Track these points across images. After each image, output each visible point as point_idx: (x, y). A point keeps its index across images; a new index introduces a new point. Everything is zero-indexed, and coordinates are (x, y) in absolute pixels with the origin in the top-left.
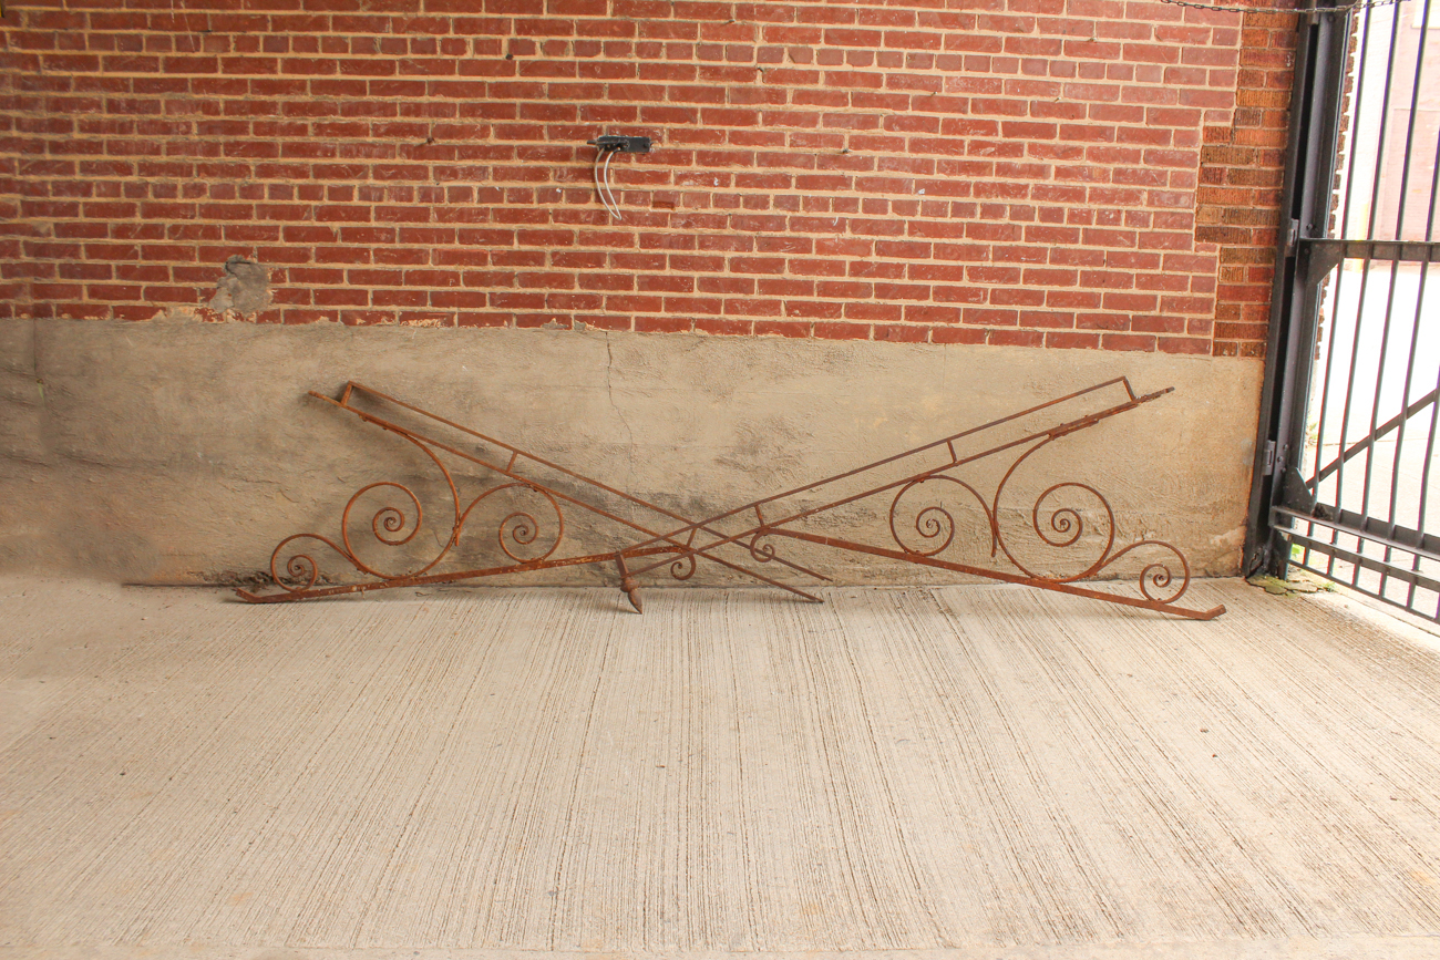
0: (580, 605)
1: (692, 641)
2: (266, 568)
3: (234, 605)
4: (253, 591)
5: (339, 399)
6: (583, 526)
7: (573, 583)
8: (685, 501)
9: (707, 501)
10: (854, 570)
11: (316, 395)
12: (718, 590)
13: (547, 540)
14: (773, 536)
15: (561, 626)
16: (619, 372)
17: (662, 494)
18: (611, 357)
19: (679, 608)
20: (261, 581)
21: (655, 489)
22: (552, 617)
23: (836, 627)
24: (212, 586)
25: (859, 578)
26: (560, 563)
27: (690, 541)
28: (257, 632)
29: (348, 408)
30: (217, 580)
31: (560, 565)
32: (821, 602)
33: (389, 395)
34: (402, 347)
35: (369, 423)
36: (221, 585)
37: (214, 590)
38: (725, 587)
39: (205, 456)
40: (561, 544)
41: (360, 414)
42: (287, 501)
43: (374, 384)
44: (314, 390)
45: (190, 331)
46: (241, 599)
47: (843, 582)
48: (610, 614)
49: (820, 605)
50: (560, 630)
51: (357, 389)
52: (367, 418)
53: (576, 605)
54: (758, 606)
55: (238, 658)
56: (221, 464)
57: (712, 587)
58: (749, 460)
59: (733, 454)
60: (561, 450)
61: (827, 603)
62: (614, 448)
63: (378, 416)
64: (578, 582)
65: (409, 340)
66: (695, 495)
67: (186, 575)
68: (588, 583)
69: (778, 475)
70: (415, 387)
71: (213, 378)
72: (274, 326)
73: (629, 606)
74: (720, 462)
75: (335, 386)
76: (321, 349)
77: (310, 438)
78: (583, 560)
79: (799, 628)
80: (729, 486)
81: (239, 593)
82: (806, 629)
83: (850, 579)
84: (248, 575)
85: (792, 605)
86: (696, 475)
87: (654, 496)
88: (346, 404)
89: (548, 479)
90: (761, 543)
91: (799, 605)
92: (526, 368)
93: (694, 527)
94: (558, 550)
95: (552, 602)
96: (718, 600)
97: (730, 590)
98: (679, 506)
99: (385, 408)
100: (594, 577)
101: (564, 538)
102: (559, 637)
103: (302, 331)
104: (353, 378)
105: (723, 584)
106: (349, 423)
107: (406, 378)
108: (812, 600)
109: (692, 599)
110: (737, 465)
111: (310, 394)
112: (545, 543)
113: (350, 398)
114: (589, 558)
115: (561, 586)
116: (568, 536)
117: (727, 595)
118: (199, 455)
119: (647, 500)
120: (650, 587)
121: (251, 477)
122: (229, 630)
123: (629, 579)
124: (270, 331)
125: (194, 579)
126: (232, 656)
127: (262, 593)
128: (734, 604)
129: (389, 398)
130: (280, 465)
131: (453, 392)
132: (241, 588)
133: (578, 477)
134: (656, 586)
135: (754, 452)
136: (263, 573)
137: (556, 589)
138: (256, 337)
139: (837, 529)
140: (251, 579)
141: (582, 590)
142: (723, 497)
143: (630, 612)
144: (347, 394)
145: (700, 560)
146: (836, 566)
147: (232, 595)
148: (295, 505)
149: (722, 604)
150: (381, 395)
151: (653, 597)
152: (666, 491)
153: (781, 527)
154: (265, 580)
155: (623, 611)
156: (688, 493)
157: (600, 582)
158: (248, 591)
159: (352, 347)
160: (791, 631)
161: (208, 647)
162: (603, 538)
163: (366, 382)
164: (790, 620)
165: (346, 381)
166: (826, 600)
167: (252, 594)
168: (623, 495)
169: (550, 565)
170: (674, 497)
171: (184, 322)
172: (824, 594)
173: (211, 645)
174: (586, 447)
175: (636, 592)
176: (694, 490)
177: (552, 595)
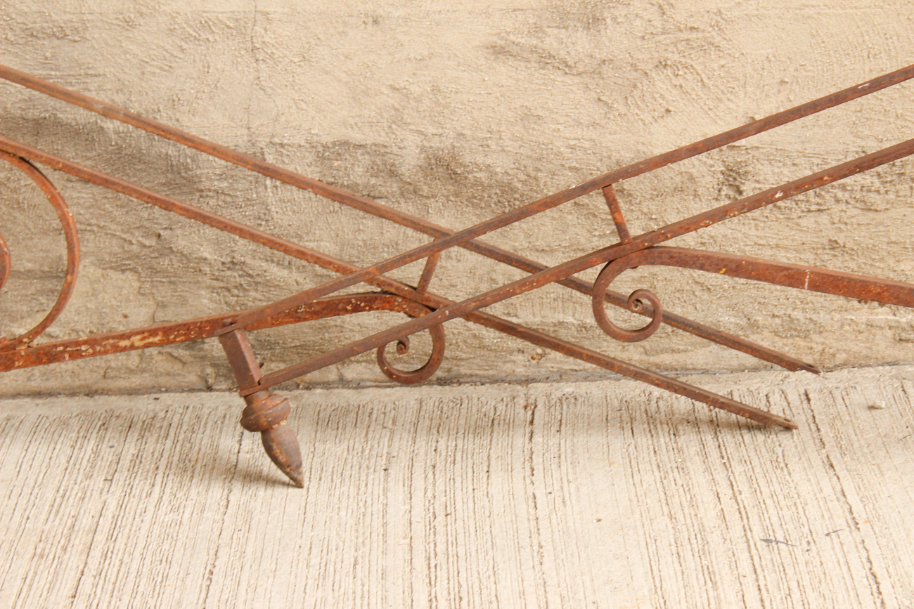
0: (137, 459)
1: (441, 589)
6: (138, 237)
7: (122, 383)
8: (410, 159)
9: (467, 159)
10: (870, 325)
12: (505, 391)
13: (45, 276)
14: (662, 271)
15: (79, 541)
17: (345, 143)
19: (404, 460)
21: (327, 132)
22: (55, 509)
23: (840, 522)
25: (883, 345)
26: (73, 350)
27: (425, 278)
31: (76, 355)
32: (788, 427)
38: (527, 381)
40: (80, 287)
47: (841, 357)
48: (217, 492)
49: (784, 437)
50: (74, 560)
53: (126, 462)
54: (618, 442)
57: (494, 381)
58: (579, 44)
59: (537, 30)
60: (60, 34)
61: (803, 432)
62: (206, 26)
64: (136, 381)
66: (435, 143)
68: (163, 380)
69: (661, 82)
73: (268, 466)
74: (499, 51)
78: (136, 340)
79: (736, 531)
80: (528, 116)
82: (757, 533)
83: (857, 347)
85: (708, 438)
86: (436, 89)
87: (326, 153)
89: (31, 114)
90: (624, 283)
91: (727, 438)
93: (443, 240)
94: (74, 301)
95: (63, 450)
96: (509, 425)
97: (538, 389)
98: (393, 174)
100: (178, 366)
101: (86, 270)
102: (67, 590)
105: (521, 371)
108: (760, 422)
109: (438, 426)
110: (546, 60)
112: (37, 285)
114: (153, 333)
115: (91, 393)
116: (101, 263)
117: (531, 407)
119: (304, 168)
120: (327, 385)
123: (262, 395)
128: (553, 441)
133: (108, 112)
134: (343, 382)
135: (593, 22)
137: (76, 405)
139: (824, 218)
141: (144, 405)
142: (508, 144)
143: (271, 482)
145: (455, 327)
146: (822, 317)
149: (520, 441)
151: (330, 422)
152: (356, 137)
153: (689, 241)
155: (253, 477)
156: (418, 139)
157: (193, 378)
160: (715, 538)
162: (193, 265)
164: (709, 497)
166: (800, 419)
168: (238, 159)
169: (48, 356)
170: (377, 151)
172: (793, 397)
174: (129, 24)
175: (284, 428)
176: (431, 130)
177: (65, 423)
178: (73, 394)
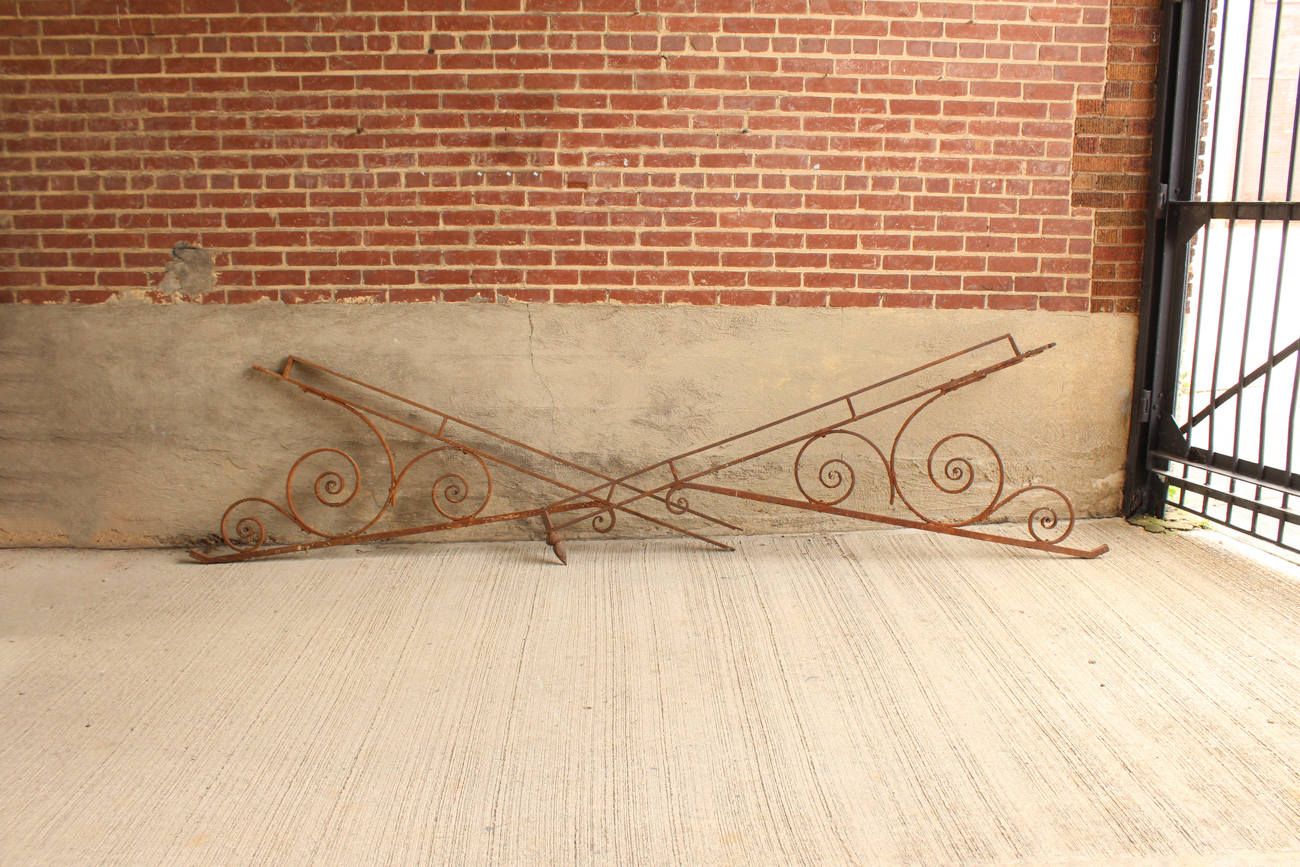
0: (509, 558)
1: (614, 589)
2: (216, 531)
3: (188, 566)
4: (206, 552)
5: (281, 372)
6: (510, 485)
7: (502, 538)
8: (604, 459)
9: (624, 459)
10: (762, 520)
11: (259, 369)
12: (636, 541)
13: (477, 499)
14: (686, 490)
15: (492, 578)
16: (540, 341)
17: (583, 453)
18: (532, 328)
19: (601, 559)
20: (213, 542)
21: (576, 449)
22: (483, 570)
23: (747, 573)
24: (167, 548)
25: (767, 527)
26: (489, 520)
27: (609, 497)
28: (210, 590)
29: (290, 380)
30: (172, 543)
31: (490, 521)
32: (733, 550)
33: (327, 367)
34: (338, 323)
35: (309, 394)
36: (176, 547)
37: (169, 552)
38: (643, 539)
39: (158, 428)
40: (490, 503)
41: (301, 386)
42: (235, 468)
43: (313, 357)
44: (258, 365)
45: (142, 312)
46: (194, 560)
47: (753, 531)
48: (537, 566)
49: (731, 553)
50: (491, 583)
51: (296, 362)
52: (307, 390)
53: (505, 558)
54: (674, 555)
55: (192, 615)
56: (173, 435)
57: (632, 538)
58: (662, 420)
59: (648, 415)
60: (488, 414)
61: (738, 551)
62: (537, 412)
63: (317, 387)
64: (507, 537)
65: (345, 316)
66: (613, 453)
67: (143, 539)
68: (516, 537)
69: (690, 434)
70: (351, 359)
71: (163, 356)
72: (219, 306)
73: (555, 558)
74: (635, 422)
75: (276, 360)
76: (263, 326)
77: (255, 409)
78: (510, 516)
79: (713, 575)
80: (645, 445)
81: (192, 554)
82: (720, 575)
83: (758, 528)
84: (200, 537)
85: (706, 554)
86: (614, 435)
87: (575, 456)
88: (287, 377)
89: (476, 441)
90: (676, 497)
91: (712, 553)
92: (453, 339)
93: (613, 483)
94: (487, 507)
95: (483, 555)
96: (637, 550)
97: (647, 541)
98: (598, 464)
99: (324, 379)
101: (493, 497)
102: (490, 589)
103: (245, 310)
104: (293, 352)
105: (641, 535)
106: (290, 394)
107: (343, 351)
108: (724, 548)
109: (612, 550)
110: (651, 425)
111: (254, 368)
112: (475, 502)
113: (291, 371)
114: (516, 514)
115: (491, 541)
116: (497, 494)
117: (645, 546)
118: (153, 427)
119: (569, 459)
120: (573, 539)
121: (201, 446)
122: (184, 589)
123: (554, 533)
124: (215, 311)
125: (150, 542)
126: (187, 613)
127: (214, 554)
128: (652, 554)
129: (326, 370)
130: (228, 434)
131: (386, 364)
132: (194, 550)
133: (504, 439)
134: (579, 538)
135: (667, 413)
136: (214, 535)
137: (486, 544)
138: (202, 317)
139: (746, 482)
140: (203, 541)
141: (510, 545)
142: (639, 454)
143: (556, 564)
144: (288, 367)
145: (619, 514)
146: (746, 517)
147: (186, 556)
148: (242, 471)
149: (641, 554)
150: (320, 368)
151: (572, 549)
152: (587, 451)
153: (694, 481)
154: (216, 542)
155: (549, 563)
156: (607, 452)
157: (526, 536)
158: (201, 553)
159: (292, 324)
160: (705, 578)
161: (165, 606)
162: (529, 495)
163: (306, 356)
164: (705, 568)
165: (287, 356)
166: (737, 548)
167: (205, 555)
168: (547, 455)
169: (480, 521)
170: (593, 456)
171: (136, 304)
172: (735, 543)
173: (168, 603)
174: (511, 411)
175: (561, 545)
176: (612, 449)
177: (483, 549)
178: (485, 541)
